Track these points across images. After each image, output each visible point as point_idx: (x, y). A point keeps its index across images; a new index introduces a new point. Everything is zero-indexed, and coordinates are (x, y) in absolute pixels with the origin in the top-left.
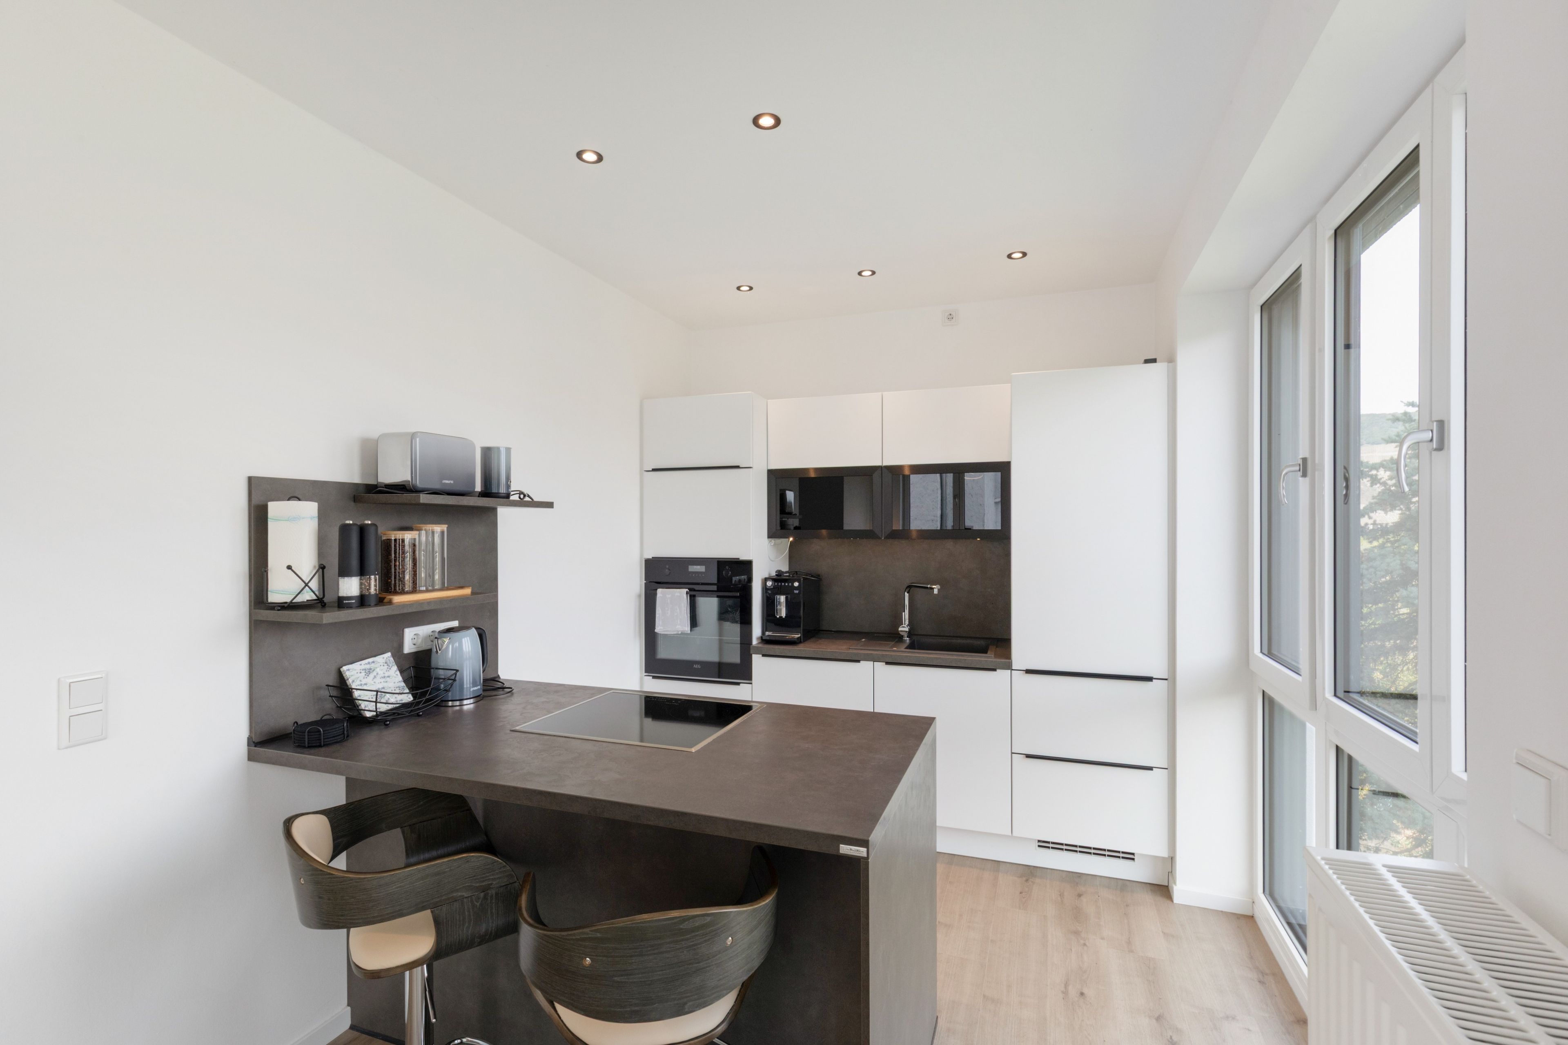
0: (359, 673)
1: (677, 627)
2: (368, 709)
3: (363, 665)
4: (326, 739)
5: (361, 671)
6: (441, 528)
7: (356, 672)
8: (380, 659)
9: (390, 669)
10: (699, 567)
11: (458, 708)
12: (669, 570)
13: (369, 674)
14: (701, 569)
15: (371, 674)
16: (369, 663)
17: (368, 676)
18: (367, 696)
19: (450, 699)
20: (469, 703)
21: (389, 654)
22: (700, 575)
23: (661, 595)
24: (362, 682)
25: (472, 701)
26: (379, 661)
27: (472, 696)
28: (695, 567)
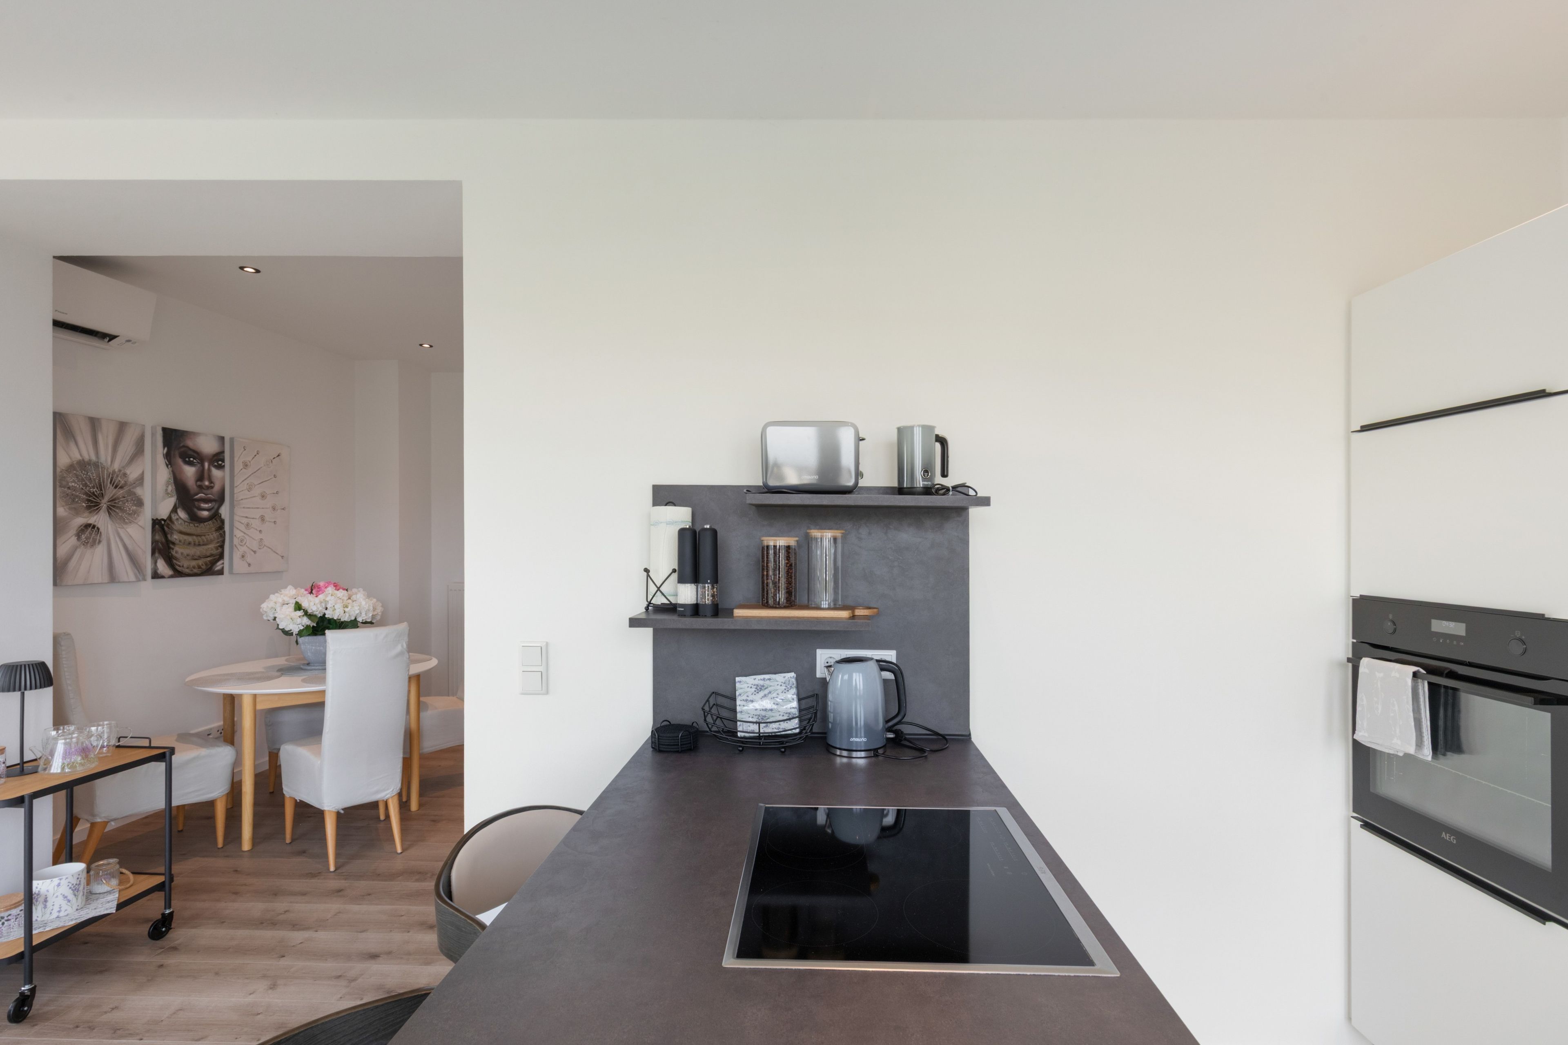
0: (749, 688)
1: (1395, 741)
2: (745, 729)
3: (757, 679)
4: (684, 744)
5: (753, 686)
6: (832, 534)
7: (747, 685)
8: (780, 678)
9: (788, 691)
10: (1452, 624)
11: (845, 760)
12: (1395, 624)
13: (760, 691)
14: (1457, 629)
15: (762, 691)
16: (764, 679)
17: (758, 693)
18: (749, 713)
19: (838, 746)
20: (859, 756)
21: (793, 674)
22: (1455, 643)
23: (1367, 671)
24: (748, 698)
25: (863, 754)
26: (778, 679)
27: (863, 749)
28: (1445, 623)
